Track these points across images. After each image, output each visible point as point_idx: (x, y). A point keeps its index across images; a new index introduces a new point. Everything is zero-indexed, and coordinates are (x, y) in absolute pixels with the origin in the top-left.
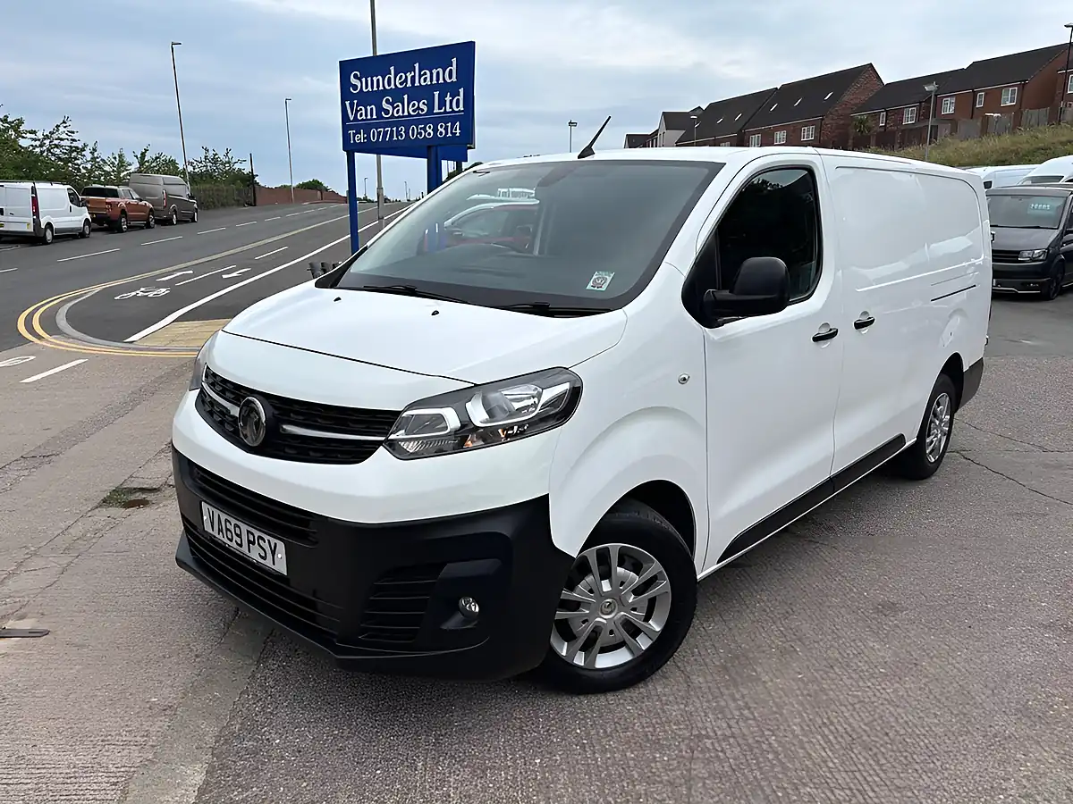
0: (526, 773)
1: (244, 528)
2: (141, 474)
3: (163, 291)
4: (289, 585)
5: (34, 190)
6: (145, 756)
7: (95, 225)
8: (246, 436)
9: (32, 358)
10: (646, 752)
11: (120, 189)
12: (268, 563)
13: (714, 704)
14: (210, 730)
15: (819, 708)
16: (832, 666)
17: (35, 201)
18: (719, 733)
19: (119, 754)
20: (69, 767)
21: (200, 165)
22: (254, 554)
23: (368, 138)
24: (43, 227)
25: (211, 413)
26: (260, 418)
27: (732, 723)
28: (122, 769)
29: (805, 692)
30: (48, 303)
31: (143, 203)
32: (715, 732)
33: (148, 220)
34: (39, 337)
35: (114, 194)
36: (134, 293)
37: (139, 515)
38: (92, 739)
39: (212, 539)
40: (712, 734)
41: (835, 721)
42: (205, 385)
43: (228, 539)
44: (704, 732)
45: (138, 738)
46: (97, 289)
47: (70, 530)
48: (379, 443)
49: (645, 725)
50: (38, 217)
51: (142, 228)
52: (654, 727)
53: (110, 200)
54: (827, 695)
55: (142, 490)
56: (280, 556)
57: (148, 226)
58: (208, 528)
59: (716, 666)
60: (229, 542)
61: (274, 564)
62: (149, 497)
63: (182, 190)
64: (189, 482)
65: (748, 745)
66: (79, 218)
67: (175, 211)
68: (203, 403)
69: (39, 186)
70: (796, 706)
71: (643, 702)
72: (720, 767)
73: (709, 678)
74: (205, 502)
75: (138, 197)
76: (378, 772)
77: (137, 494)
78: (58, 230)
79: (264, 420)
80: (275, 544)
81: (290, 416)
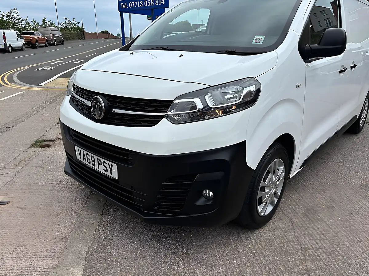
0: (231, 268)
1: (96, 158)
2: (47, 134)
3: (52, 68)
4: (119, 184)
5: (4, 32)
6: (54, 263)
7: (26, 46)
8: (95, 115)
9: (4, 91)
10: (283, 257)
11: (35, 32)
12: (108, 173)
13: (307, 232)
14: (83, 248)
15: (353, 233)
16: (352, 214)
17: (4, 36)
18: (314, 246)
19: (42, 262)
20: (18, 270)
21: (64, 24)
22: (101, 169)
23: (128, 6)
24: (8, 46)
25: (77, 105)
26: (102, 106)
27: (318, 241)
28: (44, 270)
29: (345, 226)
30: (10, 72)
31: (44, 37)
32: (311, 246)
33: (45, 43)
34: (7, 84)
35: (33, 34)
36: (41, 68)
37: (47, 150)
38: (29, 254)
39: (80, 162)
40: (311, 247)
41: (363, 239)
42: (74, 93)
43: (88, 162)
44: (306, 246)
45: (51, 254)
46: (27, 67)
47: (19, 157)
48: (163, 117)
49: (279, 243)
50: (6, 42)
51: (43, 47)
52: (283, 243)
53: (32, 36)
54: (354, 227)
55: (48, 141)
56: (114, 171)
57: (46, 46)
58: (78, 157)
59: (301, 214)
60: (89, 164)
61: (111, 174)
62: (51, 143)
63: (58, 33)
64: (68, 137)
65: (329, 252)
66: (20, 43)
67: (55, 40)
68: (73, 101)
69: (5, 31)
70: (343, 232)
71: (275, 232)
72: (319, 264)
73: (300, 219)
74: (77, 146)
75: (42, 35)
76: (163, 269)
77: (46, 142)
78: (13, 48)
79: (103, 106)
80: (112, 165)
81: (116, 105)
